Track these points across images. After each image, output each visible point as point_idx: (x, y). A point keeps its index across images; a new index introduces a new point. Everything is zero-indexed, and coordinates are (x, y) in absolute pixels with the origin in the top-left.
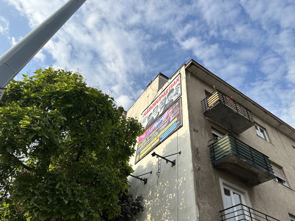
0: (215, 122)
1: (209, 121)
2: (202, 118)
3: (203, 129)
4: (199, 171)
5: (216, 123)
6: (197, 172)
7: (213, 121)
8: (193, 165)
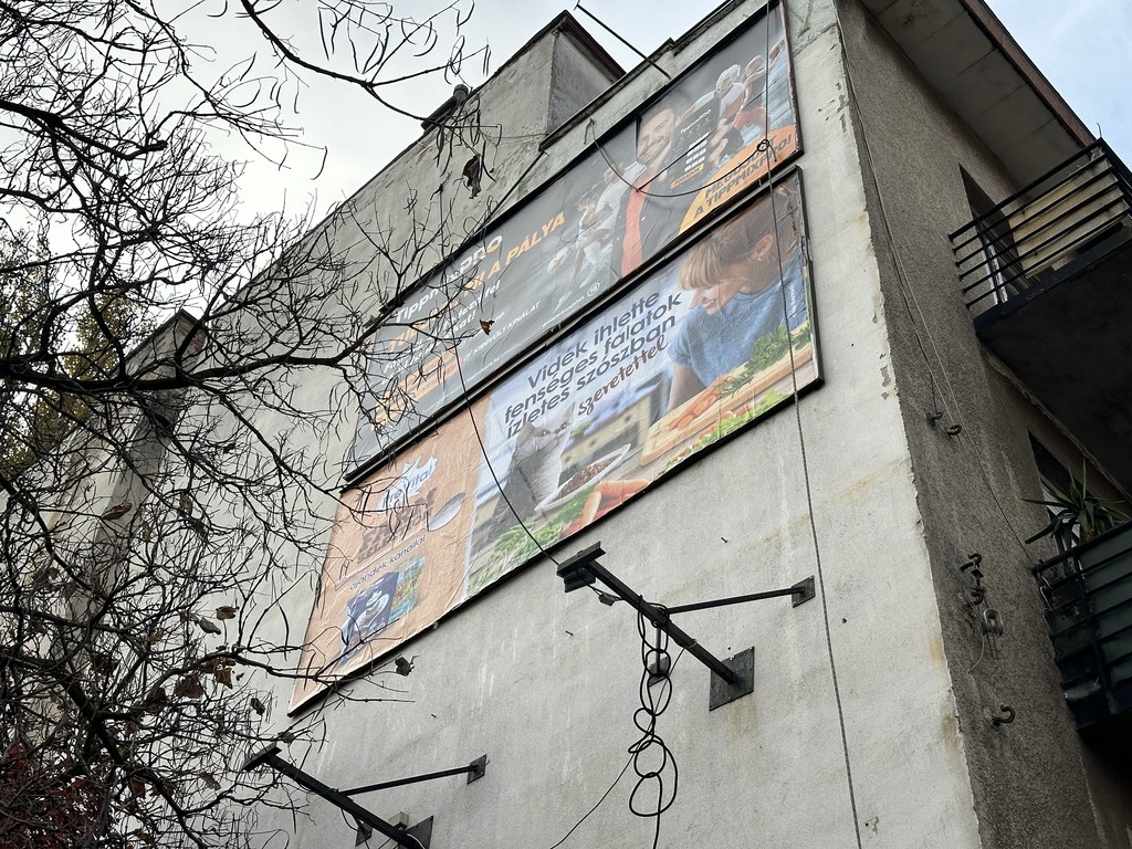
0: (1050, 415)
1: (1014, 391)
2: (967, 348)
3: (984, 436)
4: (996, 742)
5: (1057, 421)
6: (988, 744)
7: (1035, 400)
8: (954, 680)
